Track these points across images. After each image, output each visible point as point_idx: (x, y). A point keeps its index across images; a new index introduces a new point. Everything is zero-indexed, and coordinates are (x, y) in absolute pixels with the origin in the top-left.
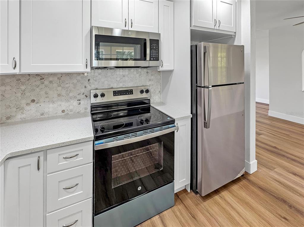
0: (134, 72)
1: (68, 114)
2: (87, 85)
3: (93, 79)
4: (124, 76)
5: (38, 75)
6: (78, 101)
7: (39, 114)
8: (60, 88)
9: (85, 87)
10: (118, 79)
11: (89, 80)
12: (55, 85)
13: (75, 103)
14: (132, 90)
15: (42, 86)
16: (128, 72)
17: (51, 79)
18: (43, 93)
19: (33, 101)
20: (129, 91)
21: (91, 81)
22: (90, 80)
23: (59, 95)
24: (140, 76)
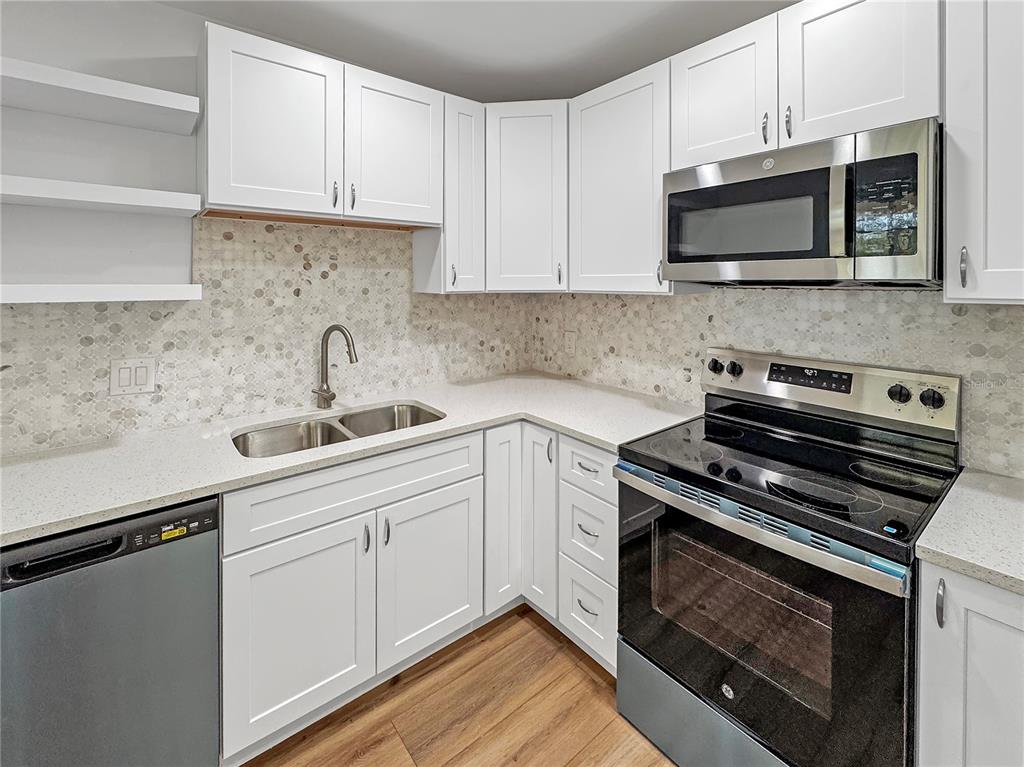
0: (873, 301)
1: (664, 398)
2: (707, 333)
3: (722, 318)
4: (826, 317)
5: (618, 296)
6: (686, 373)
7: (619, 380)
8: (650, 331)
9: (702, 337)
10: (803, 326)
11: (710, 318)
12: (643, 322)
13: (680, 375)
14: (850, 376)
15: (623, 321)
16: (844, 301)
17: (637, 307)
18: (624, 335)
19: (612, 350)
20: (834, 376)
21: (715, 321)
22: (714, 319)
23: (650, 347)
24: (913, 325)
